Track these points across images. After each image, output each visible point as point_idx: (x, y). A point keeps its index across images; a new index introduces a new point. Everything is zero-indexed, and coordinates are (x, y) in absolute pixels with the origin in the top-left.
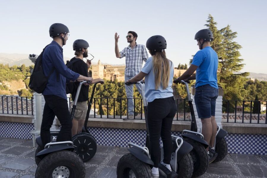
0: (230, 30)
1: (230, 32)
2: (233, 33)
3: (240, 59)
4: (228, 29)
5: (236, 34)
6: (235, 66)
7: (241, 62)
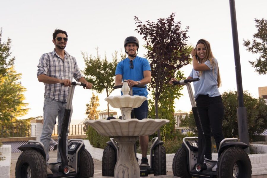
0: (14, 70)
1: (14, 72)
2: (18, 74)
3: (25, 103)
4: (13, 69)
5: (20, 75)
6: (20, 111)
7: (27, 106)
